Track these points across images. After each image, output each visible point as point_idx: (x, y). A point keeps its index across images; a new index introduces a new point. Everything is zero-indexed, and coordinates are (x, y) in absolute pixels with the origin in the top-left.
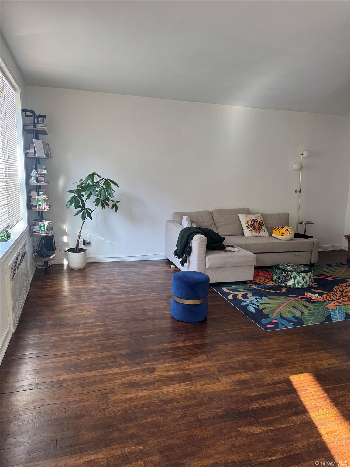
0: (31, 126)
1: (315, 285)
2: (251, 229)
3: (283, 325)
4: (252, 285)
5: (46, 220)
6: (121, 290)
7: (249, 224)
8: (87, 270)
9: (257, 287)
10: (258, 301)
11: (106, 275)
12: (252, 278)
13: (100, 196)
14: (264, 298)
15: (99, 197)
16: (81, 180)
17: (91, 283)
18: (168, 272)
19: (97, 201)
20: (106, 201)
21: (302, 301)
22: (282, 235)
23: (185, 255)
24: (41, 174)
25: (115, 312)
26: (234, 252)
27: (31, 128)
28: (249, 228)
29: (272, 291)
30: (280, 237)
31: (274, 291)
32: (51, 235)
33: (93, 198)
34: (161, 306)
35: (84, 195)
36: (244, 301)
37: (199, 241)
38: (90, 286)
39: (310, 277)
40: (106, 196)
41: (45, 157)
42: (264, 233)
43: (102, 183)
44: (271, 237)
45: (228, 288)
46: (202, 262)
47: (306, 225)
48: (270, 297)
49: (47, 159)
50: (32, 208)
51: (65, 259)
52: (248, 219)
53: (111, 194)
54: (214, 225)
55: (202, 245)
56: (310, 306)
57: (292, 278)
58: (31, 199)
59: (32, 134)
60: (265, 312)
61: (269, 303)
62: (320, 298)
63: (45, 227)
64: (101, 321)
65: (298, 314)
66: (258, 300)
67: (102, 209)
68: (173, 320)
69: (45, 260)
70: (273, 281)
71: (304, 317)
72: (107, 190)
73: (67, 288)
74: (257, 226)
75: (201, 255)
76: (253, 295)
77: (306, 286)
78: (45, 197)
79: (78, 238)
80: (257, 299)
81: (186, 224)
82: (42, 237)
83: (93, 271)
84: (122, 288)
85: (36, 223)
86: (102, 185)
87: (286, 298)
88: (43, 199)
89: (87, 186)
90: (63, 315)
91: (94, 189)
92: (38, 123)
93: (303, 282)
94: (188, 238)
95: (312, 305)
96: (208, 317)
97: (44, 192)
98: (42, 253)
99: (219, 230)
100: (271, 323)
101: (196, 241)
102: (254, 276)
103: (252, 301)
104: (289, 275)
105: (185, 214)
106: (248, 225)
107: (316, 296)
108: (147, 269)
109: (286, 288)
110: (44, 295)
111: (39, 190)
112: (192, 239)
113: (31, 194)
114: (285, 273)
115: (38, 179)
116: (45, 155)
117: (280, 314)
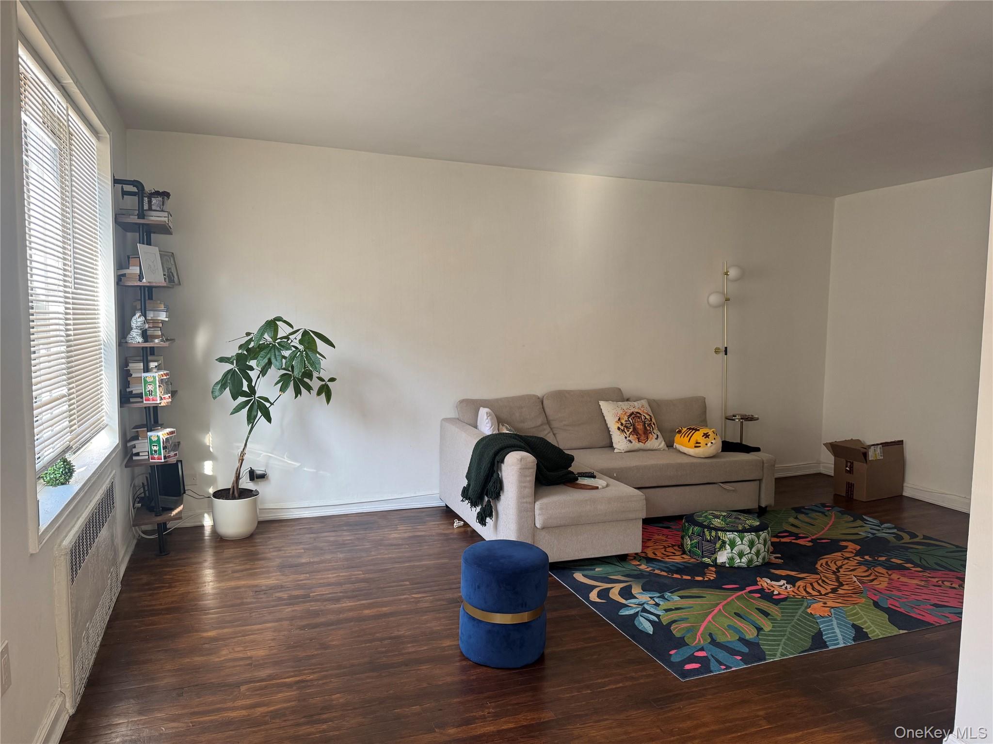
0: (133, 215)
1: (776, 558)
2: (628, 433)
3: (721, 663)
4: (638, 563)
5: (163, 426)
6: (338, 589)
7: (624, 422)
8: (258, 539)
9: (650, 569)
10: (657, 605)
11: (303, 551)
12: (638, 549)
13: (290, 369)
14: (670, 596)
15: (289, 371)
16: (248, 334)
17: (268, 572)
18: (447, 538)
19: (284, 381)
20: (305, 380)
21: (754, 598)
22: (696, 447)
23: (486, 499)
24: (156, 321)
25: (324, 646)
26: (597, 488)
27: (134, 219)
28: (623, 431)
29: (685, 577)
30: (692, 451)
31: (689, 578)
32: (175, 462)
33: (274, 373)
34: (435, 626)
35: (255, 366)
36: (626, 606)
37: (519, 466)
38: (264, 582)
39: (765, 541)
40: (305, 367)
41: (165, 285)
42: (656, 442)
43: (295, 340)
44: (671, 450)
45: (586, 573)
46: (525, 513)
47: (742, 423)
48: (682, 593)
49: (171, 288)
50: (132, 400)
51: (206, 515)
52: (620, 412)
53: (315, 365)
54: (546, 427)
55: (526, 476)
56: (773, 609)
57: (727, 545)
58: (129, 379)
59: (136, 234)
60: (677, 631)
61: (682, 607)
62: (791, 589)
63: (160, 443)
64: (292, 674)
65: (750, 634)
66: (657, 600)
67: (296, 397)
68: (464, 663)
69: (159, 519)
70: (684, 553)
71: (765, 640)
72: (307, 354)
73: (210, 587)
74: (640, 427)
75: (524, 498)
76: (645, 589)
77: (757, 563)
78: (162, 373)
79: (238, 465)
80: (655, 599)
81: (486, 427)
82: (152, 467)
83: (273, 541)
84: (339, 584)
85: (140, 435)
86: (296, 343)
87: (717, 592)
88: (157, 379)
89: (261, 347)
90: (198, 659)
91: (277, 353)
92: (150, 209)
93: (750, 553)
94: (495, 459)
95: (776, 607)
96: (547, 651)
97: (160, 362)
98: (153, 504)
99: (559, 437)
100: (692, 659)
101: (513, 467)
102: (642, 542)
103: (643, 604)
104: (719, 539)
105: (485, 403)
106: (622, 424)
107: (781, 586)
108: (398, 533)
109: (713, 569)
110: (155, 608)
111: (150, 358)
112: (502, 461)
113: (128, 368)
114: (710, 533)
115: (148, 334)
116: (165, 279)
117: (710, 635)
